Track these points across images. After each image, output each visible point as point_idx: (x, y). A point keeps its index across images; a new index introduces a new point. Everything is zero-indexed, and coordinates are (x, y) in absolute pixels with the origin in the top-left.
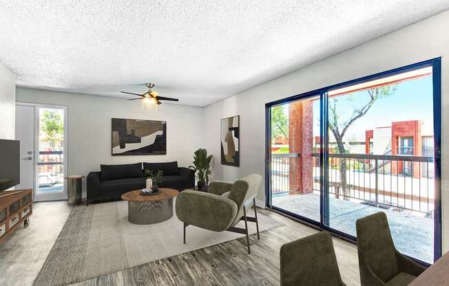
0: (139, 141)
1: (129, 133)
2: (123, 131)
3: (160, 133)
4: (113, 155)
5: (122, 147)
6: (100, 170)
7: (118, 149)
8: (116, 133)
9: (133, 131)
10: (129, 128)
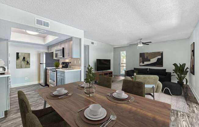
0: (150, 61)
1: (146, 58)
2: (143, 57)
3: (160, 57)
4: (140, 66)
5: (143, 63)
6: (133, 69)
7: (142, 64)
8: (141, 58)
9: (147, 57)
10: (146, 56)
